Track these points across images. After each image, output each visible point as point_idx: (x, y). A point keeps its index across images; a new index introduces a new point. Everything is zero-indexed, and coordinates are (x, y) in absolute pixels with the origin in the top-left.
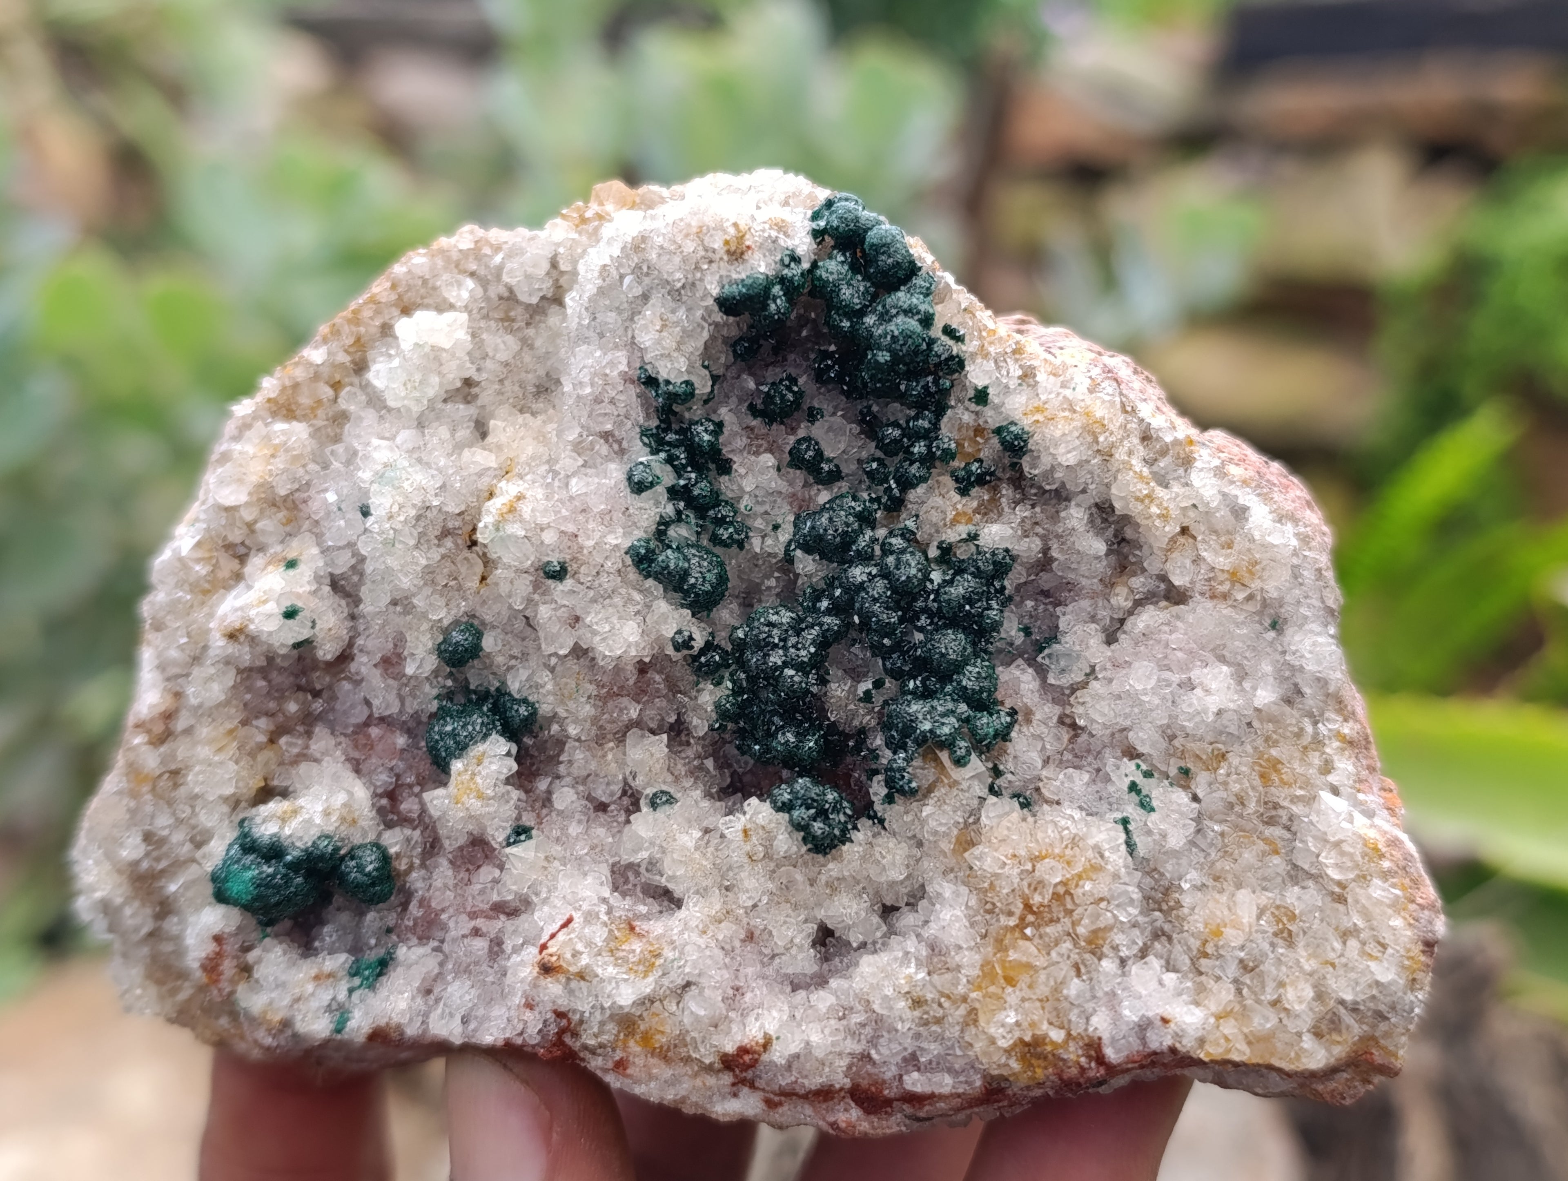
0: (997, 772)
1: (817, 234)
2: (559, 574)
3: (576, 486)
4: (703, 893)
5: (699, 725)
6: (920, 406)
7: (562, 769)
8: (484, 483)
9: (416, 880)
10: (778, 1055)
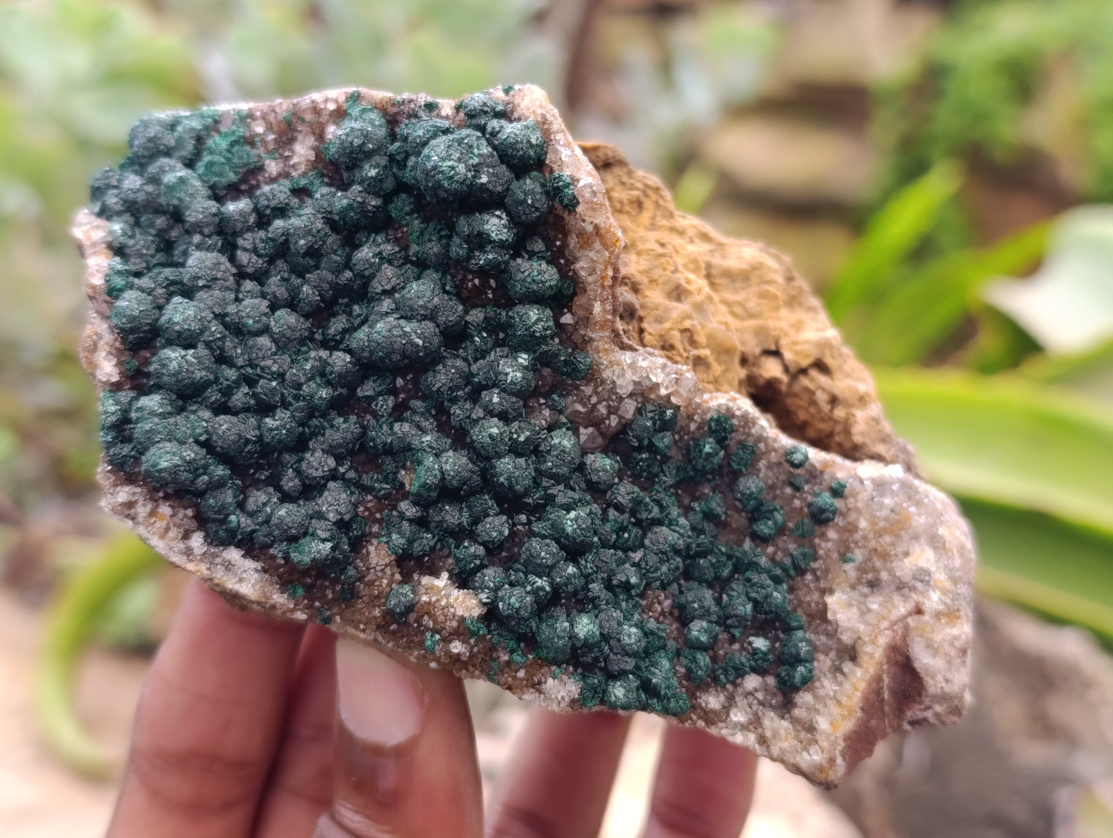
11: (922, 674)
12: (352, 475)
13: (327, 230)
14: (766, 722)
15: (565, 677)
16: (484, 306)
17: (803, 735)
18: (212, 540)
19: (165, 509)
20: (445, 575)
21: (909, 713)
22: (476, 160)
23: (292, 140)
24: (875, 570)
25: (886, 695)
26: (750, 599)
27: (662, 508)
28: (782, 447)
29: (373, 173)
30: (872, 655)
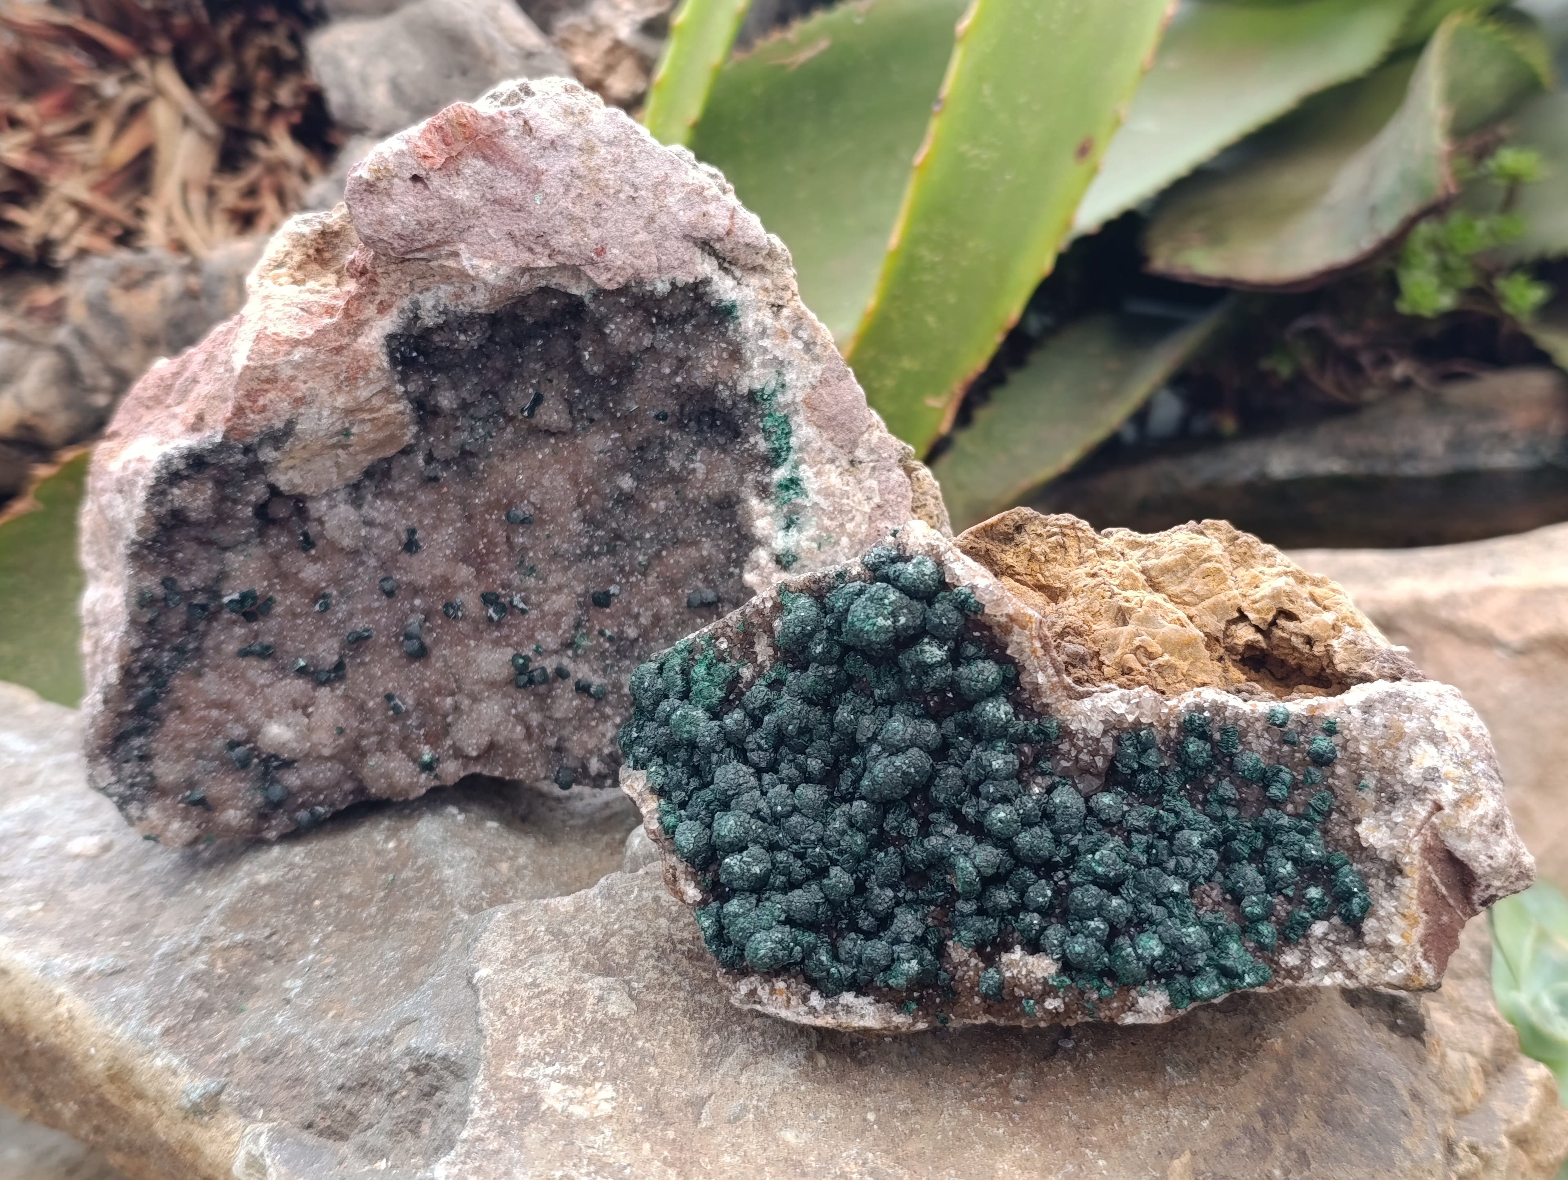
11: (1465, 860)
12: (910, 896)
13: (806, 707)
14: (1346, 958)
15: (1151, 992)
16: (952, 715)
17: (1382, 956)
18: (826, 994)
19: (780, 985)
20: (1018, 948)
21: (1475, 897)
22: (890, 609)
23: (752, 644)
24: (1389, 785)
25: (1444, 890)
26: (1288, 859)
27: (1177, 814)
28: (1262, 714)
29: (819, 649)
30: (1411, 864)
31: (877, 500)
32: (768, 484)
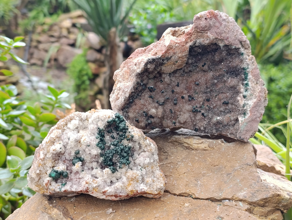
0: (129, 167)
1: (115, 116)
2: (89, 146)
3: (91, 138)
4: (101, 177)
5: (100, 161)
6: (124, 133)
7: (85, 165)
8: (81, 137)
9: (69, 176)
10: (108, 192)
31: (260, 90)
32: (244, 83)
